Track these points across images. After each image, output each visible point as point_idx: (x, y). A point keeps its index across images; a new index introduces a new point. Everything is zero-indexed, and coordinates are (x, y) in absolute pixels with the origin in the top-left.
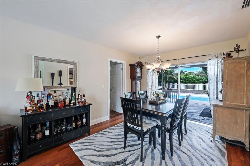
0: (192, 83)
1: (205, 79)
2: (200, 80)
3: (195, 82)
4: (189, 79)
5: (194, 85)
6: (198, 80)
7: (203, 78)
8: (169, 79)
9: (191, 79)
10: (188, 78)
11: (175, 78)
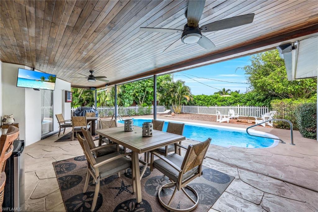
4: (209, 100)
11: (188, 98)
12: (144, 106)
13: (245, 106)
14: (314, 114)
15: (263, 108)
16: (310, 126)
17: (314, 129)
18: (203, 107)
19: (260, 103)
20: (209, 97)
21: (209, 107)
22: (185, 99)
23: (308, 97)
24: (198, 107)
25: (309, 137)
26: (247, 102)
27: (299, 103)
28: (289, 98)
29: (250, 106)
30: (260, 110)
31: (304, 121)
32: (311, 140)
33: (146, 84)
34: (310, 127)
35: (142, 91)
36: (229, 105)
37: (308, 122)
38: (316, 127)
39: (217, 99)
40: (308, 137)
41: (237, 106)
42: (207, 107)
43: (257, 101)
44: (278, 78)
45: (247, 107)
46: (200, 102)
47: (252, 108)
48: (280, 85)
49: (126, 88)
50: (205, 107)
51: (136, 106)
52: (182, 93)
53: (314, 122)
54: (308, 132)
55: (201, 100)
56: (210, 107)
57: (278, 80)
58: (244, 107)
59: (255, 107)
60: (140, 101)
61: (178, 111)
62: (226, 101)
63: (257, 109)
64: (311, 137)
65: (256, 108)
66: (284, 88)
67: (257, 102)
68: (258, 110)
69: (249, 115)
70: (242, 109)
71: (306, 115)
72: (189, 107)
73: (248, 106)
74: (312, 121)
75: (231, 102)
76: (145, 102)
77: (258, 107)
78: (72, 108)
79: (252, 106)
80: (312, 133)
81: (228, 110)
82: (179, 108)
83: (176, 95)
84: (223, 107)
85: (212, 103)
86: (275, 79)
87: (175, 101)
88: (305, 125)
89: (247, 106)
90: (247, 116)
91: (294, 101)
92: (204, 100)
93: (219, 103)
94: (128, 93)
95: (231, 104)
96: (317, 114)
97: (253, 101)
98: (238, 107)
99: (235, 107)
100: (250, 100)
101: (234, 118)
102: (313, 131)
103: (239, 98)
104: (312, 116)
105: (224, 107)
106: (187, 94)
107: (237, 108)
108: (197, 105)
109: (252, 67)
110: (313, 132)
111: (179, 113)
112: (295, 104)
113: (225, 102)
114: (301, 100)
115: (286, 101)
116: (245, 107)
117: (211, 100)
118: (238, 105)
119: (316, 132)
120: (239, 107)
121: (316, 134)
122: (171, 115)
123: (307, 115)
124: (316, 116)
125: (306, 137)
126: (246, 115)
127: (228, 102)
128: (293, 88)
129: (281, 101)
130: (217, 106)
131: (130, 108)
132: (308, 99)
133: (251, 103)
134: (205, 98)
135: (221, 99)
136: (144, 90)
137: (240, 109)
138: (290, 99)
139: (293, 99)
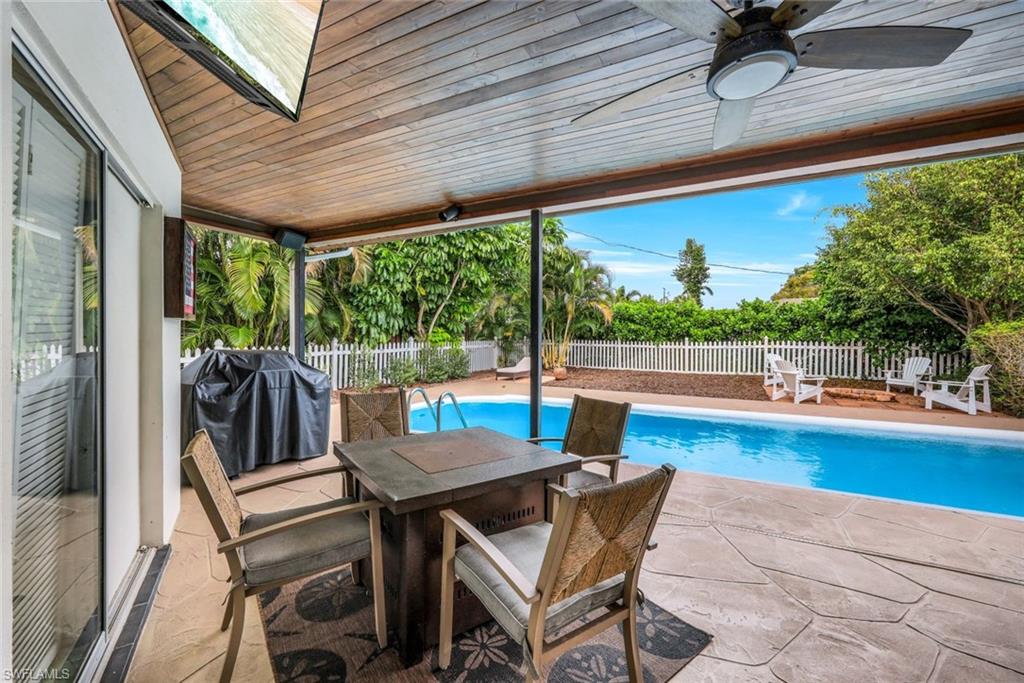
0: (680, 338)
1: (732, 318)
2: (712, 324)
3: (689, 336)
4: (664, 321)
5: (687, 347)
6: (702, 325)
7: (727, 317)
8: (576, 320)
9: (673, 321)
10: (660, 314)
11: (606, 314)
13: (789, 342)
18: (635, 346)
24: (619, 345)
42: (652, 347)
45: (794, 347)
50: (644, 346)
51: (409, 342)
60: (419, 322)
85: (673, 332)
89: (794, 342)
99: (754, 347)
108: (614, 340)
116: (788, 347)
118: (766, 338)
120: (769, 344)
122: (552, 378)
130: (690, 340)
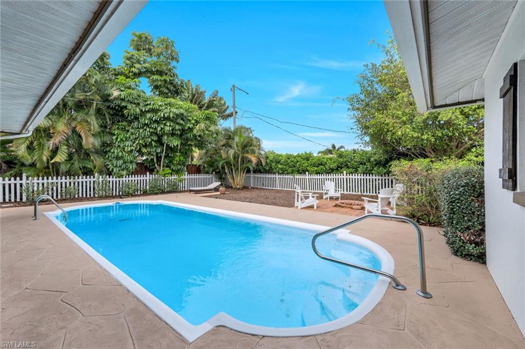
0: (304, 172)
1: (329, 161)
2: (320, 165)
4: (296, 163)
5: (307, 177)
11: (254, 160)
12: (164, 175)
13: (356, 174)
14: (478, 196)
15: (387, 178)
16: (468, 228)
17: (480, 235)
18: (285, 176)
19: (381, 169)
20: (294, 158)
21: (295, 177)
22: (250, 161)
23: (461, 157)
24: (277, 176)
25: (468, 255)
26: (359, 167)
27: (444, 167)
28: (425, 157)
29: (365, 175)
30: (380, 181)
31: (454, 213)
32: (471, 263)
33: (159, 129)
34: (470, 229)
35: (153, 143)
36: (330, 173)
37: (464, 217)
38: (483, 230)
39: (309, 162)
40: (465, 255)
41: (342, 175)
42: (292, 177)
43: (376, 164)
44: (404, 114)
45: (359, 177)
46: (280, 166)
47: (368, 177)
48: (408, 129)
49: (114, 137)
50: (288, 177)
51: (146, 175)
52: (243, 149)
53: (478, 217)
54: (463, 242)
55: (281, 164)
56: (297, 177)
57: (404, 118)
58: (354, 177)
59: (372, 176)
60: (156, 165)
61: (237, 185)
62: (324, 165)
63: (376, 179)
64: (471, 255)
65: (374, 177)
66: (415, 135)
67: (375, 167)
68: (377, 181)
69: (362, 191)
70: (351, 180)
71: (459, 199)
72: (261, 176)
73: (361, 174)
74: (473, 213)
75: (332, 166)
76: (168, 166)
77: (377, 176)
78: (4, 180)
79: (368, 175)
80: (474, 245)
81: (323, 182)
82: (239, 179)
83: (231, 152)
84: (318, 177)
85: (300, 169)
86: (397, 117)
87: (231, 165)
88: (457, 224)
89: (359, 174)
90: (360, 193)
91: (435, 164)
92: (286, 163)
93: (312, 169)
94: (119, 146)
95: (331, 171)
96: (486, 196)
97: (368, 165)
98: (344, 176)
99: (339, 177)
100: (365, 164)
101: (334, 198)
102: (477, 240)
103: (345, 159)
104: (473, 200)
105: (320, 177)
106: (253, 152)
107: (343, 178)
108: (275, 173)
109: (362, 97)
110: (477, 244)
111: (239, 189)
112: (437, 169)
113: (322, 167)
114: (448, 160)
115: (420, 164)
116: (356, 177)
117: (298, 163)
118: (345, 172)
119: (482, 243)
120: (347, 175)
121: (484, 249)
122: (219, 193)
123: (462, 198)
124: (483, 202)
125: (461, 255)
126: (358, 192)
127: (327, 167)
128: (433, 136)
129: (410, 163)
130: (309, 174)
131: (130, 179)
132: (461, 160)
133: (366, 169)
134: (289, 159)
135: (315, 161)
136: (160, 142)
137: (348, 179)
138: (428, 160)
139: (433, 159)
